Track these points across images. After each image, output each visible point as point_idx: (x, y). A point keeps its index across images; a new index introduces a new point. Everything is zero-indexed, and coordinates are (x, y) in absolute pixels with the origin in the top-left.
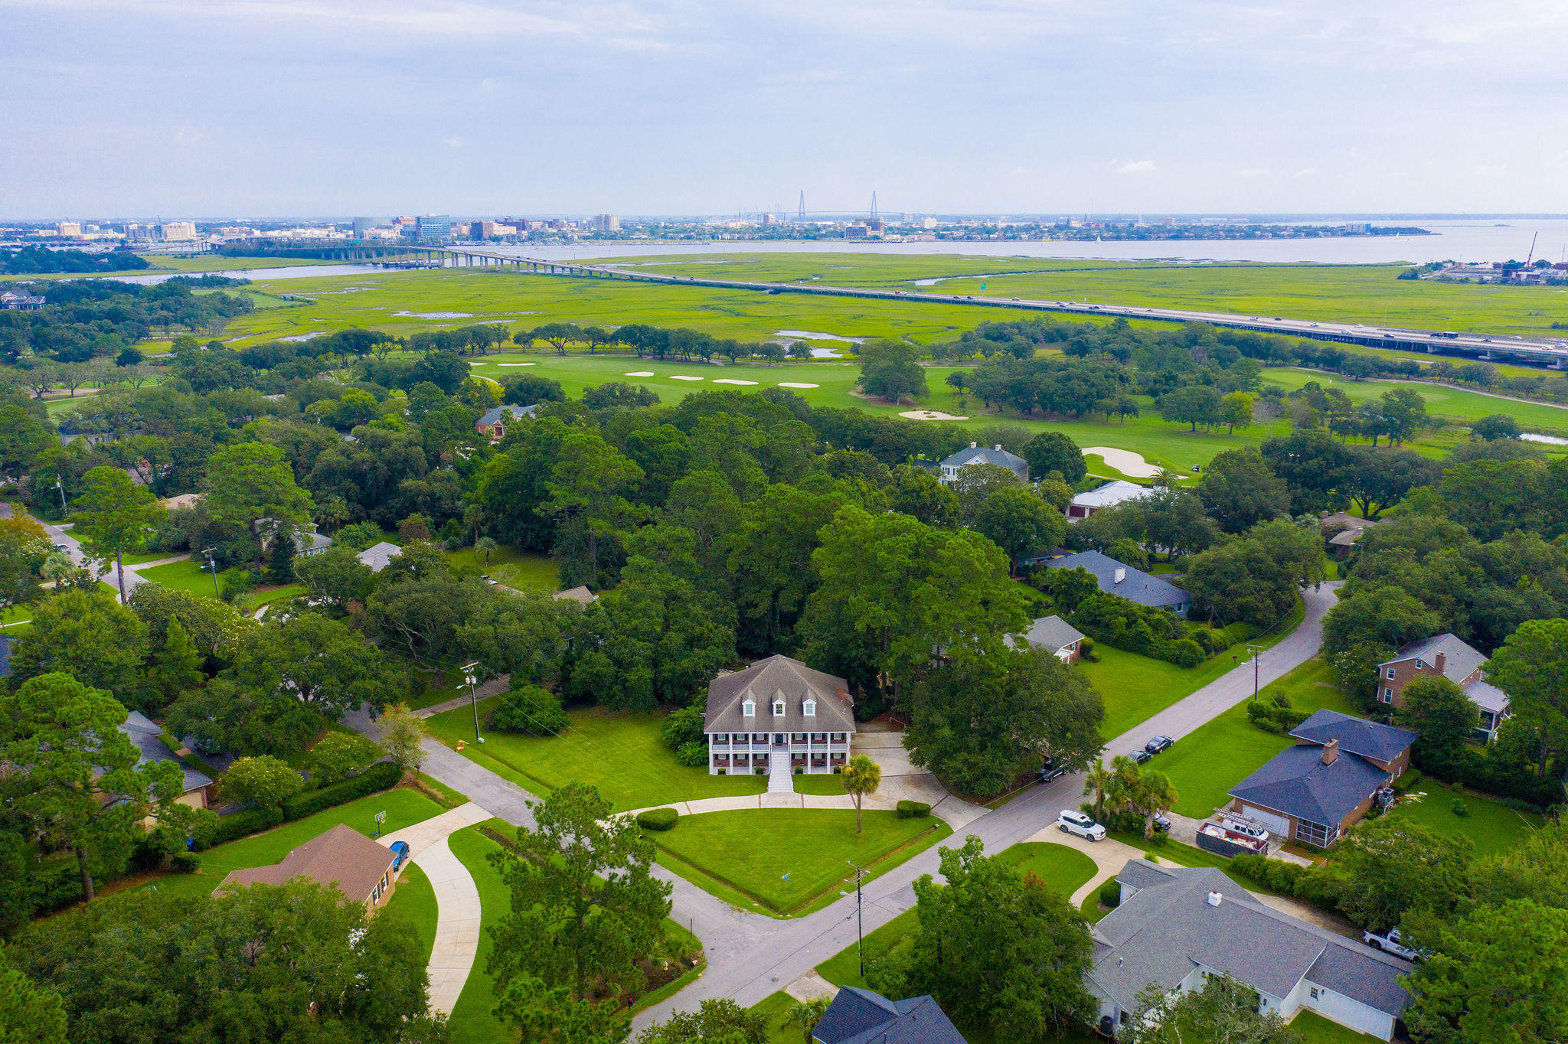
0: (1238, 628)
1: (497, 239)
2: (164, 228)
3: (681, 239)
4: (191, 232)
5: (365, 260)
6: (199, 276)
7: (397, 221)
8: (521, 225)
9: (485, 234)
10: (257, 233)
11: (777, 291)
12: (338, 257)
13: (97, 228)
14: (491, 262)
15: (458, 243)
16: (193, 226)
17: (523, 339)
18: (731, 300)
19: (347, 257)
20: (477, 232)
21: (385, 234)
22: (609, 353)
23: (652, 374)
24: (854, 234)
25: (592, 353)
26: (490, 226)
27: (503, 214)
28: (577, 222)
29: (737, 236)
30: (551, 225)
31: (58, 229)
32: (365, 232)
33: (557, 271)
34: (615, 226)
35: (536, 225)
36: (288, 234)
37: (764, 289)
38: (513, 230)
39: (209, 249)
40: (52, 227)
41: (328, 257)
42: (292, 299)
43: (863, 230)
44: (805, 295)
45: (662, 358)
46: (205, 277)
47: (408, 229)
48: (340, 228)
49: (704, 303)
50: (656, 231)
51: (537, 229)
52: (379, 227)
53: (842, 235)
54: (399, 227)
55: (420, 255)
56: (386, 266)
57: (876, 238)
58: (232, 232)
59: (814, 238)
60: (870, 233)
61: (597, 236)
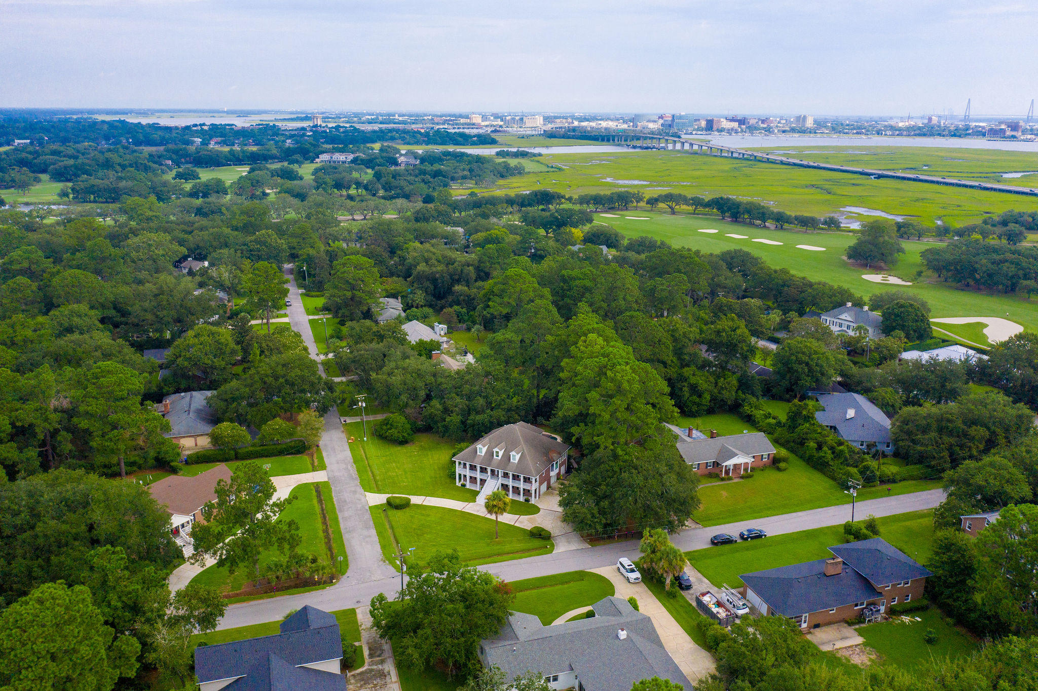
0: (914, 469)
1: (720, 130)
2: (525, 119)
3: (854, 133)
4: (539, 121)
5: (623, 143)
6: (515, 150)
7: (661, 117)
8: (742, 122)
9: (715, 127)
10: (576, 123)
11: (880, 177)
12: (608, 140)
13: (492, 118)
14: (695, 147)
15: (694, 133)
16: (542, 118)
17: (653, 202)
18: (837, 182)
19: (613, 140)
20: (710, 126)
21: (651, 126)
22: (706, 215)
23: (716, 231)
24: (995, 133)
25: (694, 214)
26: (719, 121)
27: (731, 113)
28: (786, 120)
29: (897, 132)
30: (763, 122)
31: (470, 118)
32: (639, 124)
33: (735, 155)
34: (810, 123)
35: (752, 122)
36: (593, 124)
37: (872, 174)
38: (735, 125)
39: (542, 132)
40: (467, 117)
41: (603, 140)
42: (552, 167)
43: (1003, 131)
44: (898, 181)
45: (736, 221)
46: (518, 151)
47: (667, 123)
48: (625, 122)
49: (813, 183)
50: (838, 127)
51: (753, 124)
52: (649, 121)
53: (984, 135)
54: (661, 121)
55: (654, 141)
56: (634, 147)
57: (1014, 137)
58: (561, 122)
59: (960, 136)
60: (1009, 133)
61: (793, 130)
